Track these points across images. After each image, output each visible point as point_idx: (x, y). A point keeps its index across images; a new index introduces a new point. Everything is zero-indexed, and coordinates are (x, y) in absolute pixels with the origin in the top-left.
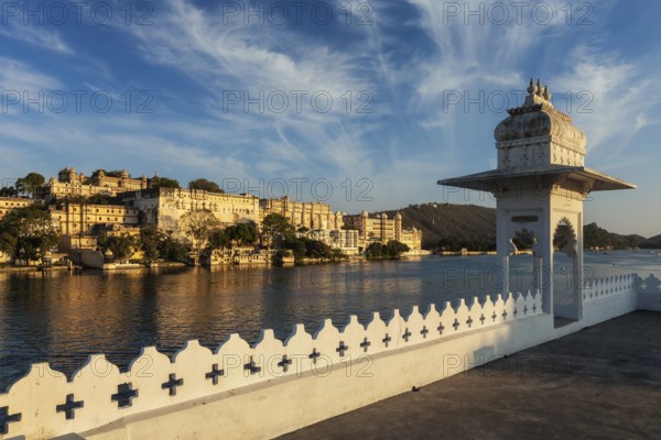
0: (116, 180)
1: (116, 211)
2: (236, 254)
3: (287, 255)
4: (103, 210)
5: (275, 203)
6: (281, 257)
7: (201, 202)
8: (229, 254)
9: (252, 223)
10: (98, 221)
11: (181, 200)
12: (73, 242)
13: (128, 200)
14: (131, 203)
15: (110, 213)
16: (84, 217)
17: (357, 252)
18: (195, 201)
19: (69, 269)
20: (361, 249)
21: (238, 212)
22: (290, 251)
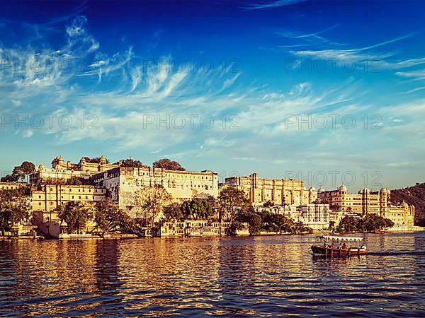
0: (96, 165)
1: (87, 190)
2: (188, 227)
3: (241, 228)
4: (75, 190)
5: (244, 181)
6: (234, 230)
7: (160, 179)
8: (181, 226)
9: (211, 198)
10: (71, 199)
11: (140, 178)
12: (45, 216)
13: (99, 181)
14: (101, 183)
15: (81, 192)
16: (59, 195)
17: (327, 226)
18: (153, 179)
19: (34, 238)
20: (332, 223)
21: (197, 188)
22: (245, 224)
